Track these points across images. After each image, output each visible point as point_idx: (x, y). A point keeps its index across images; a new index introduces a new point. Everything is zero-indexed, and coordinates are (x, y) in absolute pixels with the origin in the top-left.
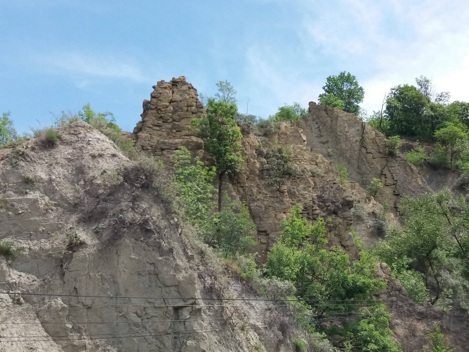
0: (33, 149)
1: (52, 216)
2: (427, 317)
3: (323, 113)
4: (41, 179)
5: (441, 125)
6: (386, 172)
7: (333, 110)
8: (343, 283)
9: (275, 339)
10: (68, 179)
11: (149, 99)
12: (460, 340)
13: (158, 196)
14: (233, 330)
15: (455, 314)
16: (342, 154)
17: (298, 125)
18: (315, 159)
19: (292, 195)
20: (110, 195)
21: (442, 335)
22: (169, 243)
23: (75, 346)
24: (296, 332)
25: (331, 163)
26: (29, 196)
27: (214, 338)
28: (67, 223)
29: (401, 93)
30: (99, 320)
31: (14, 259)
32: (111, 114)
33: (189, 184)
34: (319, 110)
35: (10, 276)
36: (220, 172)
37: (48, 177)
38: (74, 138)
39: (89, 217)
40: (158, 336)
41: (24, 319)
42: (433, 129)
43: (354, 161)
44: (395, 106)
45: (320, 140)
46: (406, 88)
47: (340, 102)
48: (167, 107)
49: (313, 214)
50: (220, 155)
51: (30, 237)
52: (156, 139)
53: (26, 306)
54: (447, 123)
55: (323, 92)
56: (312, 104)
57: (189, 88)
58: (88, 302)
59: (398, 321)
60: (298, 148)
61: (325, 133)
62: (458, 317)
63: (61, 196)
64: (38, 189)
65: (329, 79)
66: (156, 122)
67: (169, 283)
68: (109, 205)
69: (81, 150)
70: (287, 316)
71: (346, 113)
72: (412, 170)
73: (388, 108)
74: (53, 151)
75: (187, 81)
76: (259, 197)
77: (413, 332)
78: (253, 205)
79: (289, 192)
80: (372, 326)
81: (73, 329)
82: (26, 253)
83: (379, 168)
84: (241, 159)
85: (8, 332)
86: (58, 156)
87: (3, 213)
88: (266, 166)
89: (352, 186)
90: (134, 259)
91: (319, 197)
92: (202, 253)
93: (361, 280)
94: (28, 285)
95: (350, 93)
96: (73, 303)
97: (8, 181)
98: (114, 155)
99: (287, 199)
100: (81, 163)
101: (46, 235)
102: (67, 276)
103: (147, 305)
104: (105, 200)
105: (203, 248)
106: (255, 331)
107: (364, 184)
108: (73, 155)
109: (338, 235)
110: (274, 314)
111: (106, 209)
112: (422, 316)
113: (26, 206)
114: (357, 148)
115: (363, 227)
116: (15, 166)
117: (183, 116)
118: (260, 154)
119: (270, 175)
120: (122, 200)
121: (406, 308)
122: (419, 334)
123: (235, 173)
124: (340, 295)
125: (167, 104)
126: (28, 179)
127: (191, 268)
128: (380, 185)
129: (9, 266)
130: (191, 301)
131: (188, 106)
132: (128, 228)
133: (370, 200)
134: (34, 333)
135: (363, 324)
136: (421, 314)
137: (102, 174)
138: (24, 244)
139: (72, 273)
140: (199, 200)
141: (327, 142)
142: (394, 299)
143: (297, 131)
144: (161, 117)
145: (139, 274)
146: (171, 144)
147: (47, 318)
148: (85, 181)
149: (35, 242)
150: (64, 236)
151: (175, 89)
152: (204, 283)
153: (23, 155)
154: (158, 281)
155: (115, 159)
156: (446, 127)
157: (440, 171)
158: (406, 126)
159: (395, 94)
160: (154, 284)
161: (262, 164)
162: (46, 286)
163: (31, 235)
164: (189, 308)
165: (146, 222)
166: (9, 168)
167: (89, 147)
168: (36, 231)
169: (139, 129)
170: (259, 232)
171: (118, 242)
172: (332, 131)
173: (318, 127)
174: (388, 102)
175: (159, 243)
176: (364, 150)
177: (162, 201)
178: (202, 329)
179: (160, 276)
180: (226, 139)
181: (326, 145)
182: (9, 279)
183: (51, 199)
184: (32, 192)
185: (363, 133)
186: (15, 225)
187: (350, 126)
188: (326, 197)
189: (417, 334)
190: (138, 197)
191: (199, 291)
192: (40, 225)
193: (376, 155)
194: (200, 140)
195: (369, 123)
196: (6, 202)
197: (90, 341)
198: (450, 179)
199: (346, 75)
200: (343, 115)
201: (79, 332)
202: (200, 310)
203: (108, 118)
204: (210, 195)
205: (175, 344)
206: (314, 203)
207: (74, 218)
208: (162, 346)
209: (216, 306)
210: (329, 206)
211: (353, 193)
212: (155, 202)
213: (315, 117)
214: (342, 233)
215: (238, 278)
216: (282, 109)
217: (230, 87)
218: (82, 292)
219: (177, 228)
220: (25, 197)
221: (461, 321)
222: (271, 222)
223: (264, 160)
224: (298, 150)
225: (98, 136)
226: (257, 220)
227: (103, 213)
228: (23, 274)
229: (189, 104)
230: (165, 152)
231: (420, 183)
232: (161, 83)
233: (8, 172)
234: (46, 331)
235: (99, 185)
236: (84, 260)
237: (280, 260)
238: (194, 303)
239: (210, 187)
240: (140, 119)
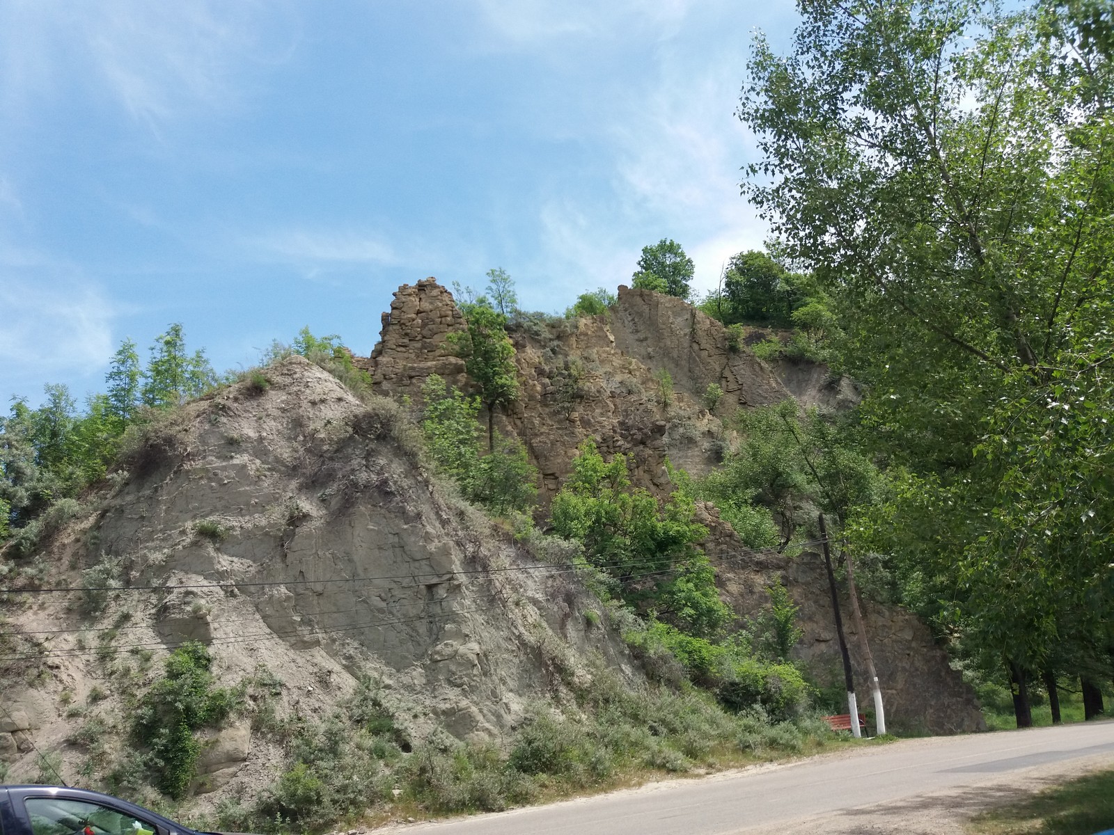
0: (236, 399)
1: (266, 483)
2: (768, 567)
3: (638, 299)
4: (249, 437)
5: (799, 303)
6: (727, 373)
7: (651, 295)
8: (653, 533)
9: (560, 612)
10: (283, 435)
11: (389, 310)
12: (812, 593)
13: (399, 448)
14: (504, 607)
15: (805, 561)
16: (666, 353)
17: (602, 320)
18: (627, 366)
19: (586, 423)
20: (336, 451)
21: (784, 590)
22: (415, 506)
23: (306, 642)
24: (585, 601)
25: (649, 369)
26: (235, 461)
27: (480, 619)
28: (285, 492)
29: (744, 263)
30: (334, 609)
31: (222, 541)
32: (339, 337)
33: (446, 423)
34: (633, 296)
35: (219, 562)
36: (489, 402)
37: (257, 435)
38: (288, 380)
39: (313, 482)
40: (408, 621)
41: (240, 615)
42: (791, 308)
43: (683, 363)
44: (737, 282)
45: (636, 337)
46: (751, 254)
47: (663, 282)
48: (413, 320)
49: (614, 447)
50: (487, 379)
51: (240, 513)
52: (401, 364)
53: (241, 598)
54: (808, 299)
55: (639, 269)
56: (622, 288)
57: (442, 292)
58: (319, 588)
59: (730, 575)
60: (604, 352)
61: (642, 328)
62: (808, 564)
63: (276, 457)
64: (246, 451)
65: (645, 251)
66: (401, 341)
67: (418, 556)
68: (337, 465)
69: (297, 395)
70: (574, 583)
71: (669, 297)
72: (761, 368)
73: (728, 285)
74: (262, 400)
75: (438, 283)
76: (542, 430)
77: (749, 588)
78: (535, 442)
79: (582, 420)
80: (691, 585)
81: (303, 622)
82: (237, 532)
83: (718, 369)
84: (516, 383)
85: (222, 632)
86: (269, 406)
87: (205, 485)
88: (550, 388)
89: (679, 398)
90: (372, 530)
91: (622, 424)
92: (461, 514)
93: (674, 528)
94: (242, 573)
95: (675, 268)
96: (300, 589)
97: (207, 444)
98: (340, 400)
99: (579, 430)
100: (298, 413)
101: (260, 509)
102: (290, 557)
103: (393, 585)
104: (331, 459)
105: (463, 508)
106: (534, 605)
107: (698, 392)
108: (288, 404)
109: (648, 471)
110: (558, 582)
111: (334, 470)
112: (762, 567)
113: (233, 474)
114: (686, 345)
115: (696, 451)
116: (214, 423)
117: (435, 330)
118: (541, 373)
119: (555, 400)
120: (354, 456)
121: (740, 557)
122: (758, 589)
123: (509, 401)
124: (649, 549)
125: (414, 316)
126: (232, 439)
127: (447, 534)
128: (720, 392)
129: (218, 550)
130: (448, 576)
131: (441, 317)
132: (362, 492)
133: (704, 415)
134: (254, 630)
135: (681, 584)
136: (759, 563)
137: (326, 425)
138: (234, 522)
139: (297, 553)
140: (461, 442)
141: (646, 339)
142: (724, 547)
143: (601, 329)
144: (407, 334)
145: (380, 548)
146: (423, 369)
147: (269, 610)
148: (305, 437)
149: (247, 518)
150: (283, 508)
151: (422, 296)
152: (464, 552)
153: (224, 408)
154: (404, 556)
155: (342, 404)
156: (806, 305)
157: (801, 366)
158: (753, 308)
159: (736, 264)
160: (399, 559)
161: (544, 386)
162: (265, 572)
163: (241, 509)
164: (446, 585)
165: (385, 482)
166: (207, 427)
167: (308, 391)
168: (248, 504)
169: (378, 352)
170: (546, 475)
171: (351, 510)
172: (652, 323)
173: (633, 320)
174: (727, 277)
175: (403, 508)
176: (696, 347)
177: (406, 454)
178: (463, 609)
179: (406, 548)
180: (494, 358)
181: (644, 344)
182: (219, 566)
183: (263, 463)
184: (238, 456)
185: (693, 323)
186: (221, 498)
187: (676, 315)
188: (630, 423)
189: (755, 590)
190: (373, 451)
191: (458, 563)
192: (251, 497)
193: (713, 351)
194: (461, 362)
195: (704, 308)
196: (207, 470)
197: (324, 635)
198: (816, 376)
199: (668, 243)
200: (666, 300)
201: (310, 625)
202: (459, 586)
203: (335, 343)
204: (475, 434)
205: (430, 631)
206: (615, 431)
207: (294, 484)
208: (414, 634)
209: (481, 580)
210: (634, 434)
211: (680, 408)
212: (396, 455)
213: (627, 305)
214: (654, 467)
215: (510, 540)
216: (583, 298)
217: (506, 276)
218: (311, 576)
219: (427, 486)
220: (231, 462)
221: (813, 569)
222: (559, 461)
223: (547, 381)
224: (605, 355)
225: (318, 375)
226: (542, 461)
227: (330, 475)
228: (235, 559)
229: (443, 313)
230: (414, 381)
231: (774, 385)
232: (403, 288)
233: (206, 432)
234: (269, 627)
235: (322, 440)
236: (309, 536)
237: (565, 514)
238: (452, 579)
239: (475, 423)
240: (380, 339)
